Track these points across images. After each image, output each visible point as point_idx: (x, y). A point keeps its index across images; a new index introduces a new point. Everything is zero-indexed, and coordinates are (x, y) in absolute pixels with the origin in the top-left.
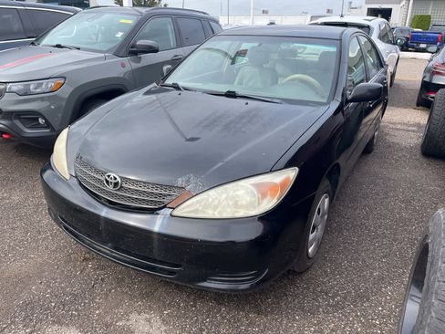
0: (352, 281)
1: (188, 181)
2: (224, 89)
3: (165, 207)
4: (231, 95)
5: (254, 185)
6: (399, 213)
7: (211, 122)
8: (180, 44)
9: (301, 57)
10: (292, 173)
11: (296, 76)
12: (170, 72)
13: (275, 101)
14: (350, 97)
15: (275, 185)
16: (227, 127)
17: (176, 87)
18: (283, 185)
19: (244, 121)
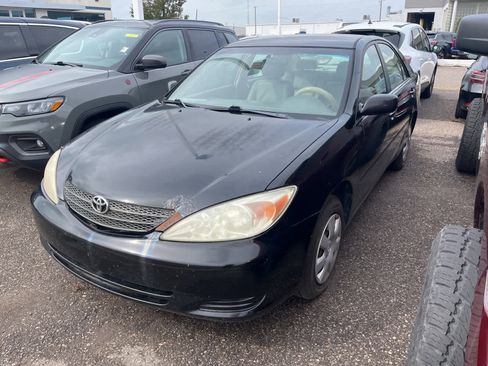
0: (366, 308)
1: (178, 203)
2: (228, 104)
5: (248, 205)
7: (210, 138)
8: (191, 57)
9: (321, 68)
10: (290, 192)
12: (175, 88)
13: (280, 115)
14: (362, 110)
15: (271, 205)
16: (224, 144)
17: (179, 103)
18: (279, 204)
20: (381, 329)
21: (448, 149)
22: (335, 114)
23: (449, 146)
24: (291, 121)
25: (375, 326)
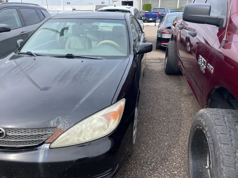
1: (58, 122)
3: (44, 143)
4: (70, 56)
5: (103, 116)
6: (166, 107)
7: (64, 76)
8: (24, 24)
10: (122, 103)
11: (105, 41)
12: (23, 44)
13: (98, 58)
14: (137, 51)
15: (115, 112)
16: (75, 78)
17: (30, 54)
18: (119, 111)
19: (84, 73)
20: (167, 161)
21: (159, 64)
22: (126, 55)
23: (158, 62)
24: (105, 60)
25: (164, 159)
